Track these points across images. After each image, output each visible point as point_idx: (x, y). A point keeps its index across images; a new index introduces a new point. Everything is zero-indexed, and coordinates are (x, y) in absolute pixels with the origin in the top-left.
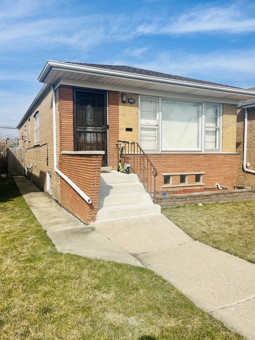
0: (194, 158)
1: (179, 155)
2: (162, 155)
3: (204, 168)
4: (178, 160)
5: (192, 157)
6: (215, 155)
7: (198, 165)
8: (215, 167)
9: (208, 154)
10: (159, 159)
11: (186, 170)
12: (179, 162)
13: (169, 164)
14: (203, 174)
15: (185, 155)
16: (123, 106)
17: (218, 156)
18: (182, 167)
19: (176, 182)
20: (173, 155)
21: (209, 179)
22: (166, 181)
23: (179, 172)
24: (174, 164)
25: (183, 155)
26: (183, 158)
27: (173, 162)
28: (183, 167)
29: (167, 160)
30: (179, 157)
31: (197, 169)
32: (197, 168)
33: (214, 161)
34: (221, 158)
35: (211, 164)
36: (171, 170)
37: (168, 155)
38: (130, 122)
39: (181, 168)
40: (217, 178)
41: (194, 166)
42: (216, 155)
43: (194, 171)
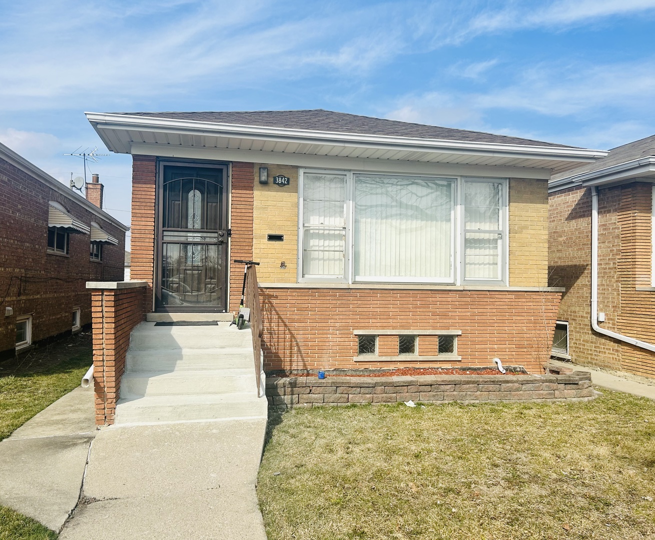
0: (434, 299)
1: (395, 292)
2: (354, 291)
3: (460, 321)
4: (393, 302)
5: (427, 296)
6: (491, 293)
7: (445, 316)
8: (491, 321)
9: (469, 291)
10: (344, 298)
11: (414, 324)
12: (395, 306)
13: (371, 309)
14: (458, 335)
15: (411, 292)
16: (263, 190)
17: (497, 296)
18: (402, 317)
19: (389, 351)
20: (379, 291)
21: (474, 346)
22: (364, 348)
23: (394, 328)
24: (382, 310)
25: (404, 292)
26: (404, 299)
27: (381, 306)
28: (406, 317)
29: (366, 302)
30: (395, 295)
31: (441, 325)
32: (441, 321)
33: (486, 307)
34: (506, 300)
35: (481, 314)
36: (374, 325)
37: (367, 291)
38: (278, 223)
39: (401, 321)
40: (496, 346)
41: (433, 317)
42: (493, 293)
43: (434, 328)
